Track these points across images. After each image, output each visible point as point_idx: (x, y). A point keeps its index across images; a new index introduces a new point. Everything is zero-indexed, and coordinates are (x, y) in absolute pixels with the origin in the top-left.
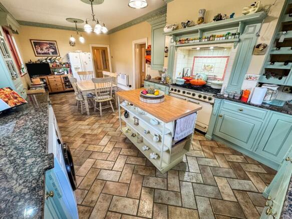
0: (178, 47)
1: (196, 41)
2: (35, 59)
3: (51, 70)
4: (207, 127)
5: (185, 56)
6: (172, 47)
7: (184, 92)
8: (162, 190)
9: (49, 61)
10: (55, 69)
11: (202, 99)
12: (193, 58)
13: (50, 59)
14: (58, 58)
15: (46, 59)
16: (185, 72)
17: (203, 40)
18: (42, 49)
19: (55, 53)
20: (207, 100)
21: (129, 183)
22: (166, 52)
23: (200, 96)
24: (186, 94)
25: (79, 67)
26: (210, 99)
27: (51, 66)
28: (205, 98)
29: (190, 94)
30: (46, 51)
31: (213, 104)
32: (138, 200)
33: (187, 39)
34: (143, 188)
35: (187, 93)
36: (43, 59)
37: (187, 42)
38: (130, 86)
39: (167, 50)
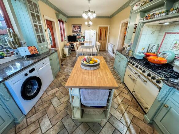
0: (144, 23)
1: (162, 15)
2: (72, 34)
3: (77, 39)
4: (149, 108)
5: (153, 32)
6: (140, 24)
7: (137, 67)
8: (67, 132)
9: (77, 35)
10: (79, 39)
11: (150, 78)
12: (164, 34)
13: (78, 34)
14: (81, 33)
15: (76, 34)
16: (150, 48)
17: (171, 13)
18: (75, 29)
19: (81, 31)
20: (155, 81)
21: (58, 112)
22: (134, 28)
23: (149, 75)
24: (138, 69)
25: (89, 38)
26: (158, 82)
27: (77, 37)
28: (153, 78)
29: (141, 69)
30: (77, 30)
31: (160, 88)
32: (52, 126)
33: (153, 15)
34: (60, 121)
35: (140, 68)
36: (75, 34)
37: (152, 17)
38: (114, 53)
39: (136, 27)
